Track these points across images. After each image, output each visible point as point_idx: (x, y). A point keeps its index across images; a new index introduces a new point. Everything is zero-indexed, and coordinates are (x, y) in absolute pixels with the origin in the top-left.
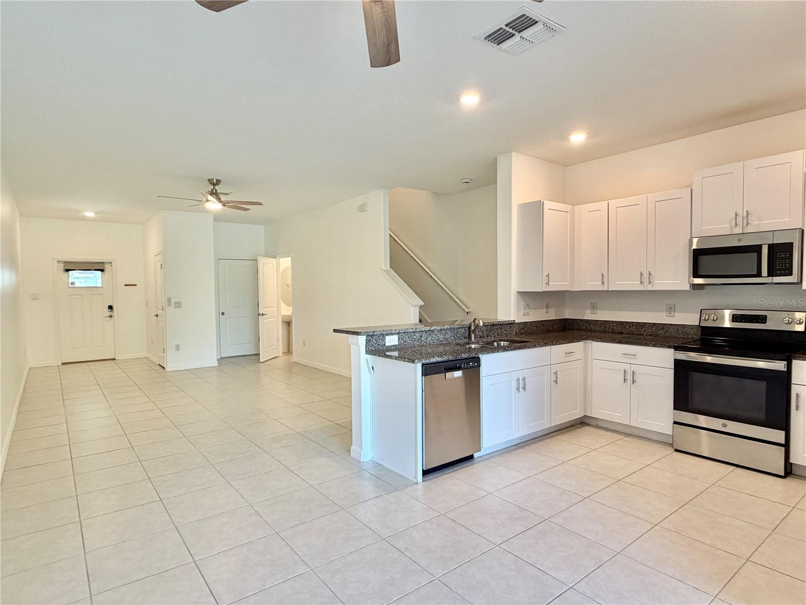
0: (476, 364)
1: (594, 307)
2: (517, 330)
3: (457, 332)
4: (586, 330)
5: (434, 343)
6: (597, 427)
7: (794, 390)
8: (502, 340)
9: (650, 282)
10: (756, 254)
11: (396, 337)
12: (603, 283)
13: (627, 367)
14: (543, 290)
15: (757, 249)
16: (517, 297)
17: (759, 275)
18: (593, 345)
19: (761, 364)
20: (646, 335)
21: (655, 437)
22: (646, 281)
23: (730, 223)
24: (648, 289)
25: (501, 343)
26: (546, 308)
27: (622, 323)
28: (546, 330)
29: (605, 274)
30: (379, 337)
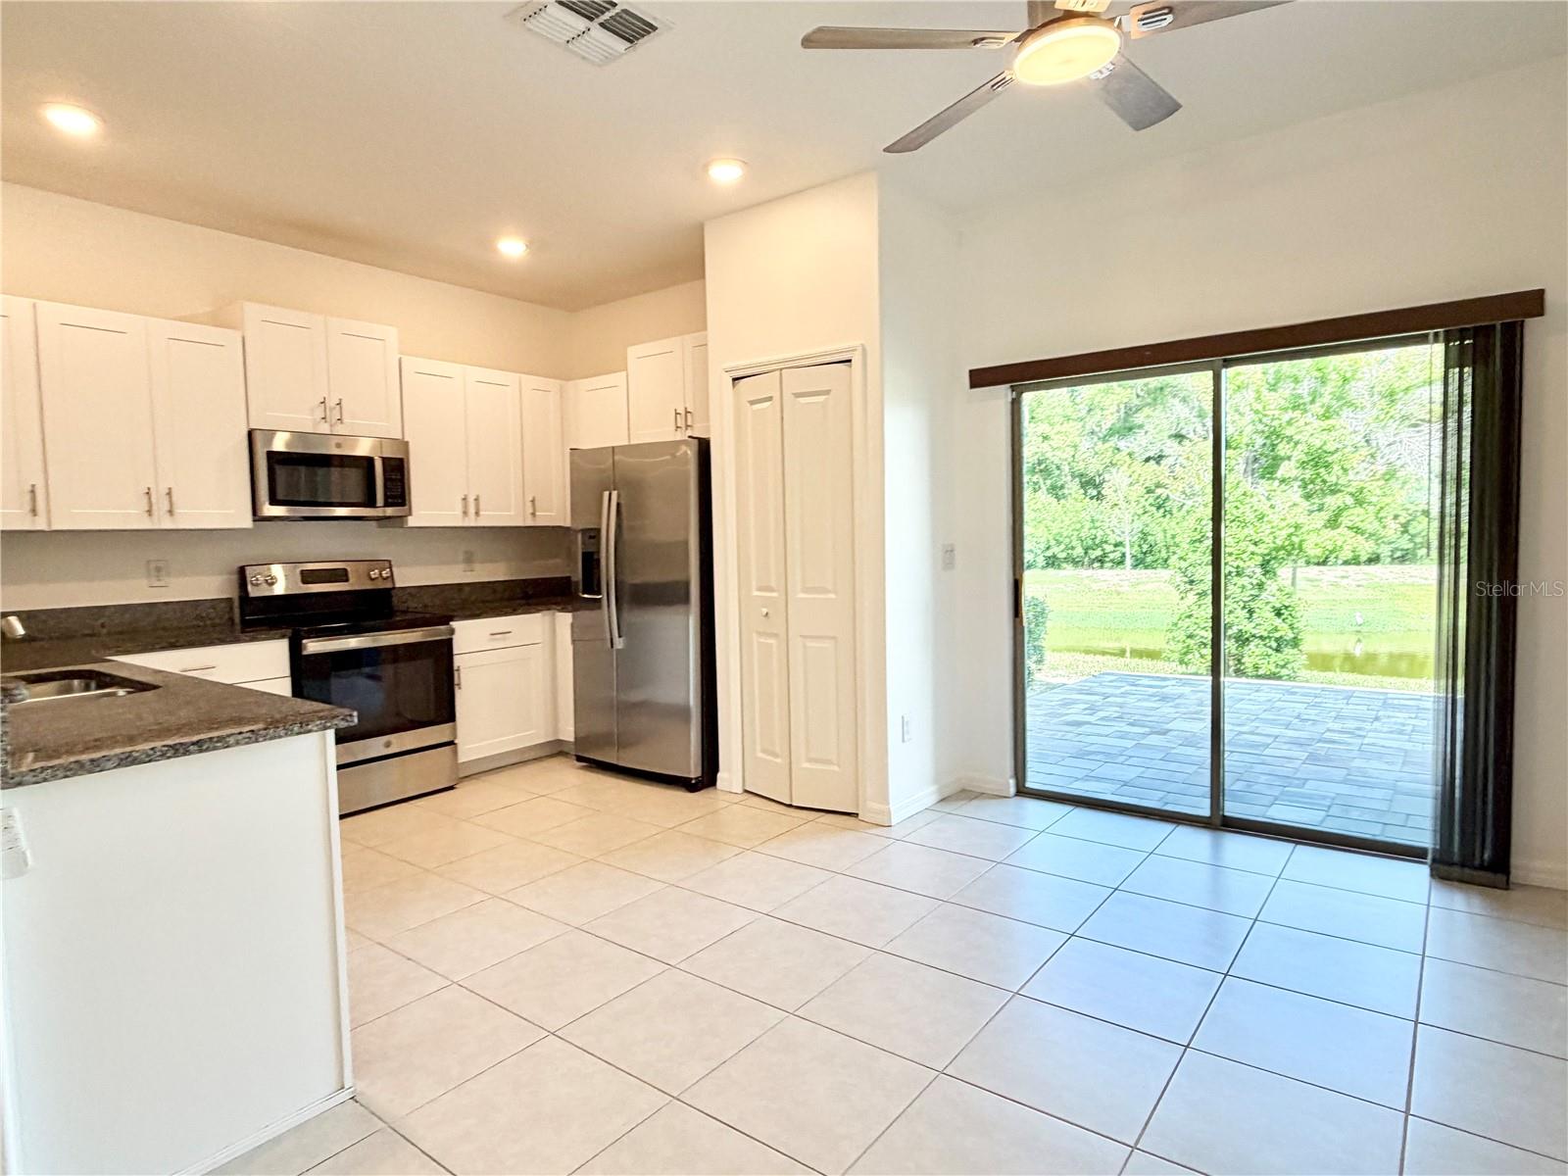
9: (169, 513)
10: (363, 471)
15: (366, 463)
20: (109, 634)
22: (157, 506)
23: (312, 413)
24: (164, 528)
29: (39, 487)
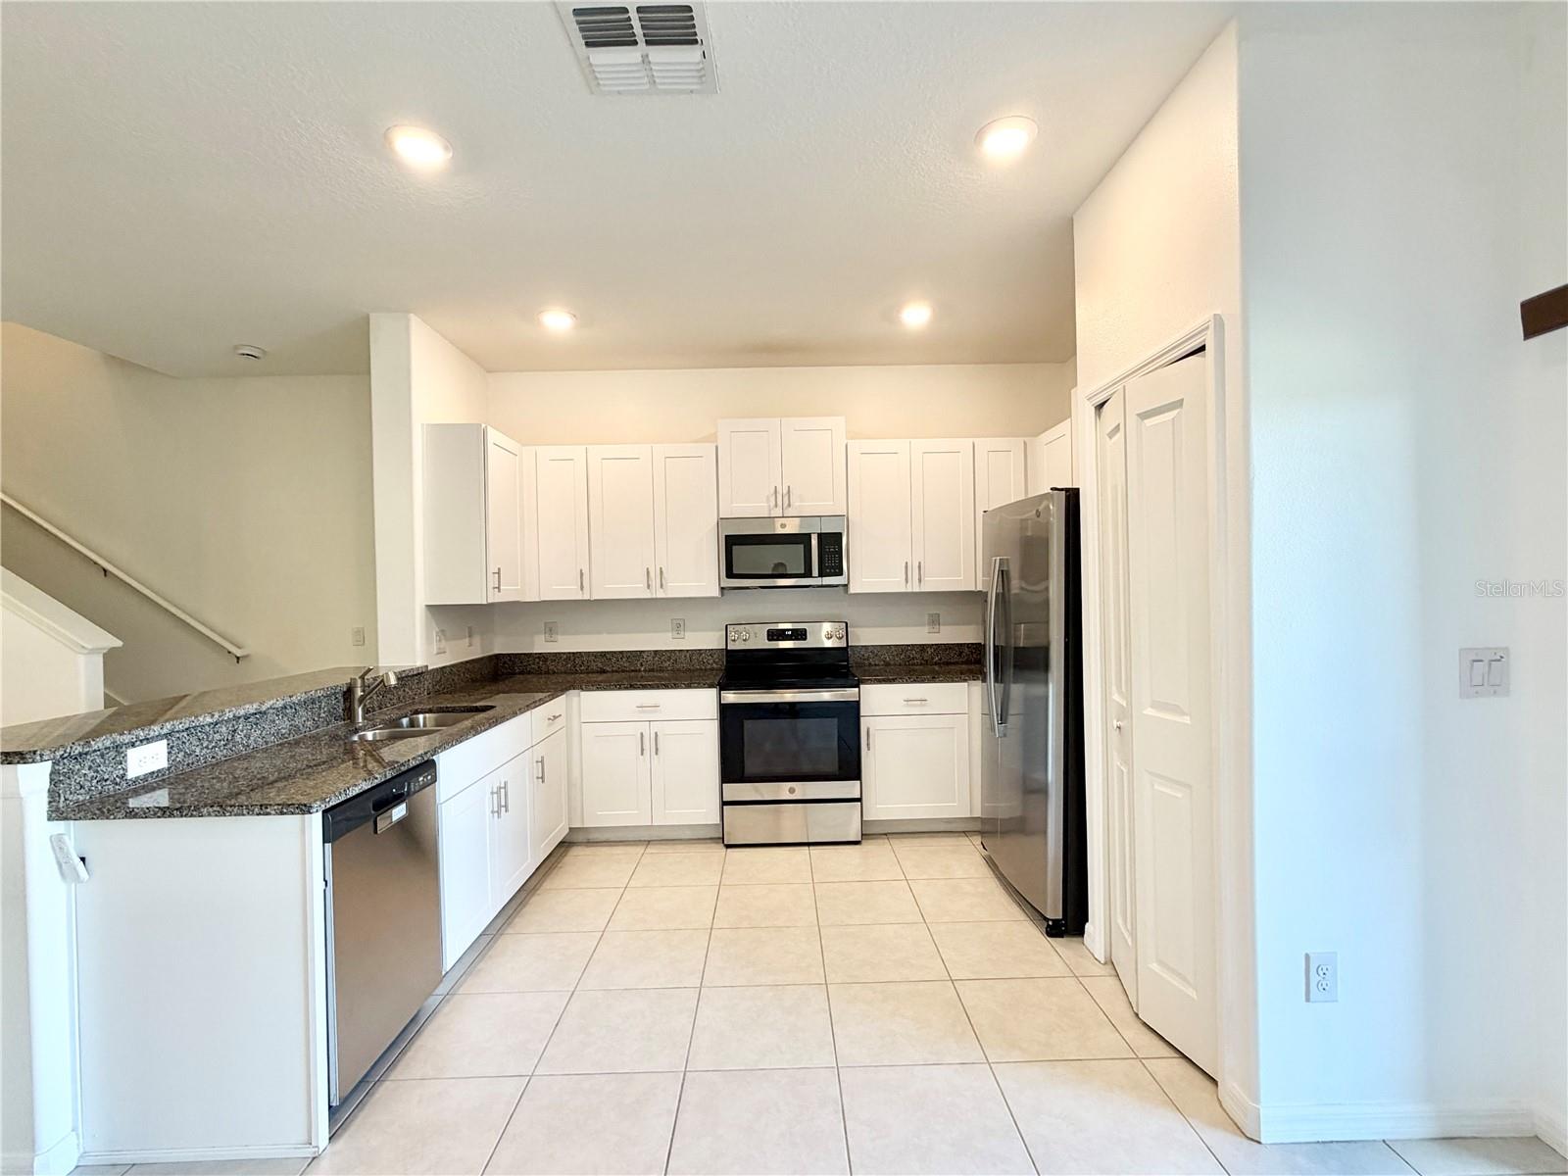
0: (429, 777)
1: (550, 631)
2: (430, 686)
3: (320, 707)
4: (539, 672)
5: (266, 742)
6: (590, 843)
7: (864, 723)
8: (417, 712)
9: (662, 586)
10: (802, 546)
11: (161, 746)
12: (582, 588)
13: (644, 727)
14: (490, 601)
15: (803, 539)
16: (427, 617)
17: (808, 574)
18: (582, 697)
19: (826, 695)
21: (688, 834)
22: (655, 582)
23: (768, 500)
24: (658, 596)
25: (418, 719)
26: (470, 636)
27: (603, 654)
28: (472, 679)
29: (586, 571)
30: (102, 756)
